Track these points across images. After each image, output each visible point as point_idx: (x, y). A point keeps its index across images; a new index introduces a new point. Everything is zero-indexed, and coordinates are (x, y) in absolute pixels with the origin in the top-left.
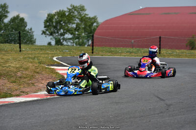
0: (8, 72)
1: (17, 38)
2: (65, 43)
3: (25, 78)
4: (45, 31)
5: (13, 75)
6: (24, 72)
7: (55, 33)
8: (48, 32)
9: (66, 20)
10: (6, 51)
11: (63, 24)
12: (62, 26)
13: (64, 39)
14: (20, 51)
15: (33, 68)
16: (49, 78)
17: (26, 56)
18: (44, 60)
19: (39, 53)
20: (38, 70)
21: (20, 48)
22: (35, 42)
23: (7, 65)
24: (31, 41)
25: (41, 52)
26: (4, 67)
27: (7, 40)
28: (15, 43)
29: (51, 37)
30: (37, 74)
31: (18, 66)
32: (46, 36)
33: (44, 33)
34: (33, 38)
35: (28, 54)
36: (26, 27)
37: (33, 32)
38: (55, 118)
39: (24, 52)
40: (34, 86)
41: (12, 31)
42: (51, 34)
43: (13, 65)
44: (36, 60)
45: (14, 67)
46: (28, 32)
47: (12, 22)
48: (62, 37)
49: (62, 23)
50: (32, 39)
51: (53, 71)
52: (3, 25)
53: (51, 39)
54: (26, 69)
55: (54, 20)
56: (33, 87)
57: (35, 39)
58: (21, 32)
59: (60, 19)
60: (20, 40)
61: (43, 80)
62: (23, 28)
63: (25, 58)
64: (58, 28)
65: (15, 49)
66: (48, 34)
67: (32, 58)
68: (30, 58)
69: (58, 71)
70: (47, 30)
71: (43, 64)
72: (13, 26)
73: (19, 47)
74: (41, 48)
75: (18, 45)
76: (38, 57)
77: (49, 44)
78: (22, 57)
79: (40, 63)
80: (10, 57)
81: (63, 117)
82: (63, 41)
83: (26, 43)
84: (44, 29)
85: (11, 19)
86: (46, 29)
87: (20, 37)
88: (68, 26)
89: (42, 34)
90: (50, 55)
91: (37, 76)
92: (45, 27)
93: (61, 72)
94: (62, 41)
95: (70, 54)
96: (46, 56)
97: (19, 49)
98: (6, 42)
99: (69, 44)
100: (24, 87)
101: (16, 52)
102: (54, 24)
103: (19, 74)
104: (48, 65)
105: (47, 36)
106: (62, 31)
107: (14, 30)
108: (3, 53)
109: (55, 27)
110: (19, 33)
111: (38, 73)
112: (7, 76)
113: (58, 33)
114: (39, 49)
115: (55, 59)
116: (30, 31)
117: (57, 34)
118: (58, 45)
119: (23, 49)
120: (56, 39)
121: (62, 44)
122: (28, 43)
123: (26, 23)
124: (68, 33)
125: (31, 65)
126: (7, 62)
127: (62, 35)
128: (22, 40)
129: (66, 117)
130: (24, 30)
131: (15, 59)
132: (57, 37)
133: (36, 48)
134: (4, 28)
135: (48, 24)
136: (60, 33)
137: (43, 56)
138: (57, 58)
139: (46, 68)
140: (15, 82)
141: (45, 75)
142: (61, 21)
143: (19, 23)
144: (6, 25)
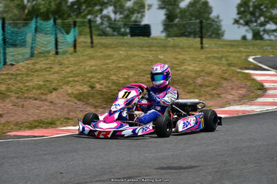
0: (183, 78)
1: (198, 30)
2: (266, 37)
3: (207, 86)
4: (238, 19)
5: (191, 82)
6: (206, 78)
7: (251, 22)
8: (242, 21)
9: (268, 4)
10: (182, 48)
11: (265, 10)
12: (263, 12)
13: (265, 31)
14: (202, 48)
15: (220, 72)
16: (241, 87)
17: (209, 55)
18: (235, 61)
19: (228, 52)
20: (226, 75)
21: (202, 43)
22: (223, 36)
23: (183, 68)
24: (217, 33)
25: (232, 50)
26: (177, 70)
27: (184, 33)
28: (195, 37)
29: (246, 28)
30: (226, 82)
31: (197, 69)
32: (239, 27)
33: (236, 22)
34: (220, 29)
35: (214, 52)
36: (210, 13)
37: (221, 21)
38: (249, 144)
39: (207, 50)
40: (220, 97)
41: (191, 20)
42: (247, 23)
43: (190, 68)
44: (224, 61)
45: (191, 71)
46: (213, 21)
47: (192, 7)
48: (262, 29)
49: (262, 7)
50: (220, 32)
51: (248, 77)
52: (178, 10)
53: (247, 31)
54: (210, 74)
55: (251, 4)
56: (218, 99)
57: (224, 31)
58: (204, 21)
59: (260, 3)
60: (201, 32)
61: (232, 89)
62: (206, 15)
63: (209, 58)
64: (257, 14)
65: (195, 46)
66: (241, 24)
67: (218, 58)
68: (215, 57)
69: (255, 77)
70: (240, 18)
71: (234, 66)
72: (193, 13)
73: (200, 42)
74: (232, 44)
75: (199, 39)
76: (226, 56)
77: (244, 38)
78: (203, 56)
79: (230, 65)
80: (187, 57)
81: (260, 143)
82: (264, 34)
83: (210, 37)
84: (237, 17)
85: (190, 3)
86: (239, 16)
87: (201, 28)
88: (270, 12)
89: (234, 23)
90: (244, 54)
91: (225, 84)
92: (238, 14)
93: (259, 78)
94: (262, 33)
95: (273, 52)
96: (238, 55)
97: (199, 45)
98: (182, 35)
99: (273, 38)
100: (206, 99)
101: (196, 49)
102: (251, 9)
103: (199, 81)
104: (241, 69)
105: (241, 27)
106: (262, 19)
107: (193, 18)
108: (178, 50)
109: (253, 14)
110: (201, 22)
111: (225, 79)
112: (182, 83)
113: (256, 21)
114: (228, 45)
115: (251, 59)
116: (216, 20)
117: (255, 24)
118: (257, 39)
119: (206, 45)
120: (253, 31)
121: (261, 38)
122: (214, 36)
123: (211, 8)
124: (271, 22)
125: (216, 67)
126: (182, 63)
127: (262, 24)
128: (204, 31)
129: (265, 143)
130: (208, 18)
131: (194, 60)
132: (255, 28)
133: (225, 43)
134: (179, 15)
135: (242, 9)
136: (259, 22)
137: (234, 55)
138: (254, 59)
139: (238, 72)
140: (193, 92)
141: (236, 83)
142: (261, 5)
143: (201, 8)
144: (183, 11)
